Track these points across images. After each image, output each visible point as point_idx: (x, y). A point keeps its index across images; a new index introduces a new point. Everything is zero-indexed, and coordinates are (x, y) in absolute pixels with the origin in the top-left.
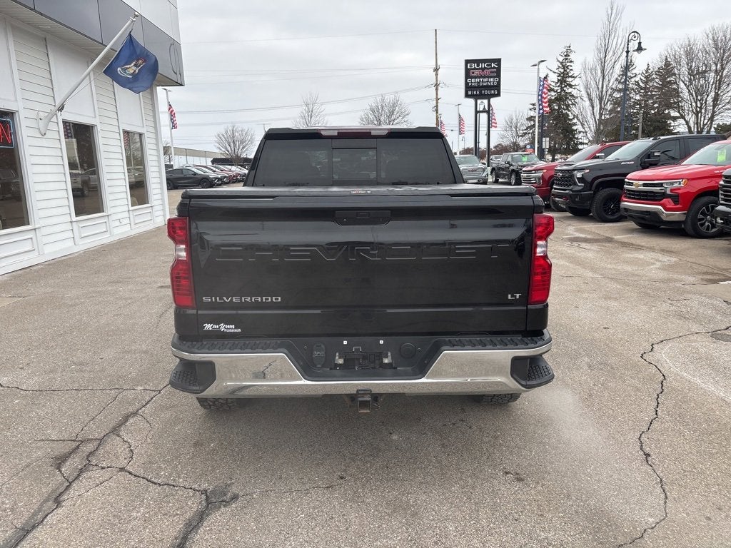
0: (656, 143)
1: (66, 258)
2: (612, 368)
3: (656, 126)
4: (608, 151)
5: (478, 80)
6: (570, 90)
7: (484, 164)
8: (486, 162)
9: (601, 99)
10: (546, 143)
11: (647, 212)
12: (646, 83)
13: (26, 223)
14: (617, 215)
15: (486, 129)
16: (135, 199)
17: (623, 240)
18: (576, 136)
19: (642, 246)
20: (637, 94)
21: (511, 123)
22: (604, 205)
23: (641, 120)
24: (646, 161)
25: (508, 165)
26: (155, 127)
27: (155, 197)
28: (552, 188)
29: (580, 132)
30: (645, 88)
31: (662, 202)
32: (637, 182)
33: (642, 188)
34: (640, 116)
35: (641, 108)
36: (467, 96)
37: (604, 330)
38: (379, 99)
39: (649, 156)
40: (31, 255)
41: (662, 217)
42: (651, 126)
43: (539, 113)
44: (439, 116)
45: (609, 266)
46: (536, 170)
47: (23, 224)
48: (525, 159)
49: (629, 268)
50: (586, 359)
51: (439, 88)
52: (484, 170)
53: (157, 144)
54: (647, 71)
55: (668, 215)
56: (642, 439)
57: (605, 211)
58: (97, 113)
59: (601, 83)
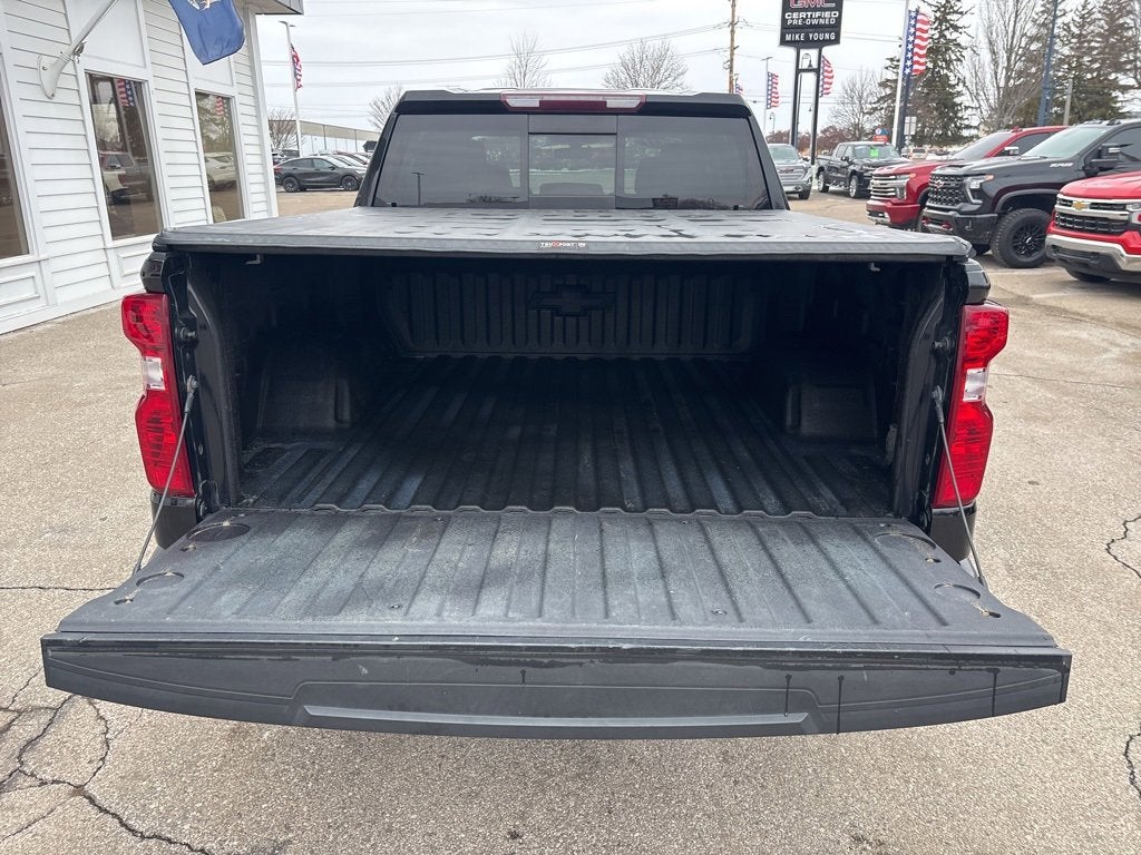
0: (1114, 131)
1: (96, 310)
2: (1054, 574)
3: (1095, 102)
4: (1025, 143)
5: (803, 15)
6: (955, 35)
7: (806, 160)
8: (809, 158)
9: (1010, 51)
10: (911, 126)
11: (1093, 253)
12: (1081, 27)
13: (24, 250)
14: (1036, 256)
15: (812, 100)
16: (220, 210)
17: (1049, 303)
18: (960, 115)
19: (1082, 315)
20: (1064, 45)
21: (852, 91)
22: (1015, 237)
23: (1070, 91)
24: (1095, 163)
25: (846, 163)
26: (254, 87)
27: (256, 207)
28: (923, 206)
29: (966, 108)
30: (1080, 36)
31: (1122, 237)
32: (1081, 200)
33: (1089, 210)
34: (1068, 85)
35: (1070, 69)
36: (783, 42)
37: (1030, 487)
38: (636, 47)
39: (1099, 154)
40: (33, 306)
41: (1120, 263)
42: (1084, 100)
43: (904, 74)
44: (735, 78)
45: (1028, 353)
46: (897, 174)
47: (19, 253)
48: (874, 153)
49: (1063, 358)
50: (1001, 552)
51: (737, 30)
52: (806, 170)
53: (258, 116)
54: (1084, 7)
55: (1130, 261)
56: (1131, 755)
57: (1016, 247)
58: (148, 60)
59: (1012, 23)
